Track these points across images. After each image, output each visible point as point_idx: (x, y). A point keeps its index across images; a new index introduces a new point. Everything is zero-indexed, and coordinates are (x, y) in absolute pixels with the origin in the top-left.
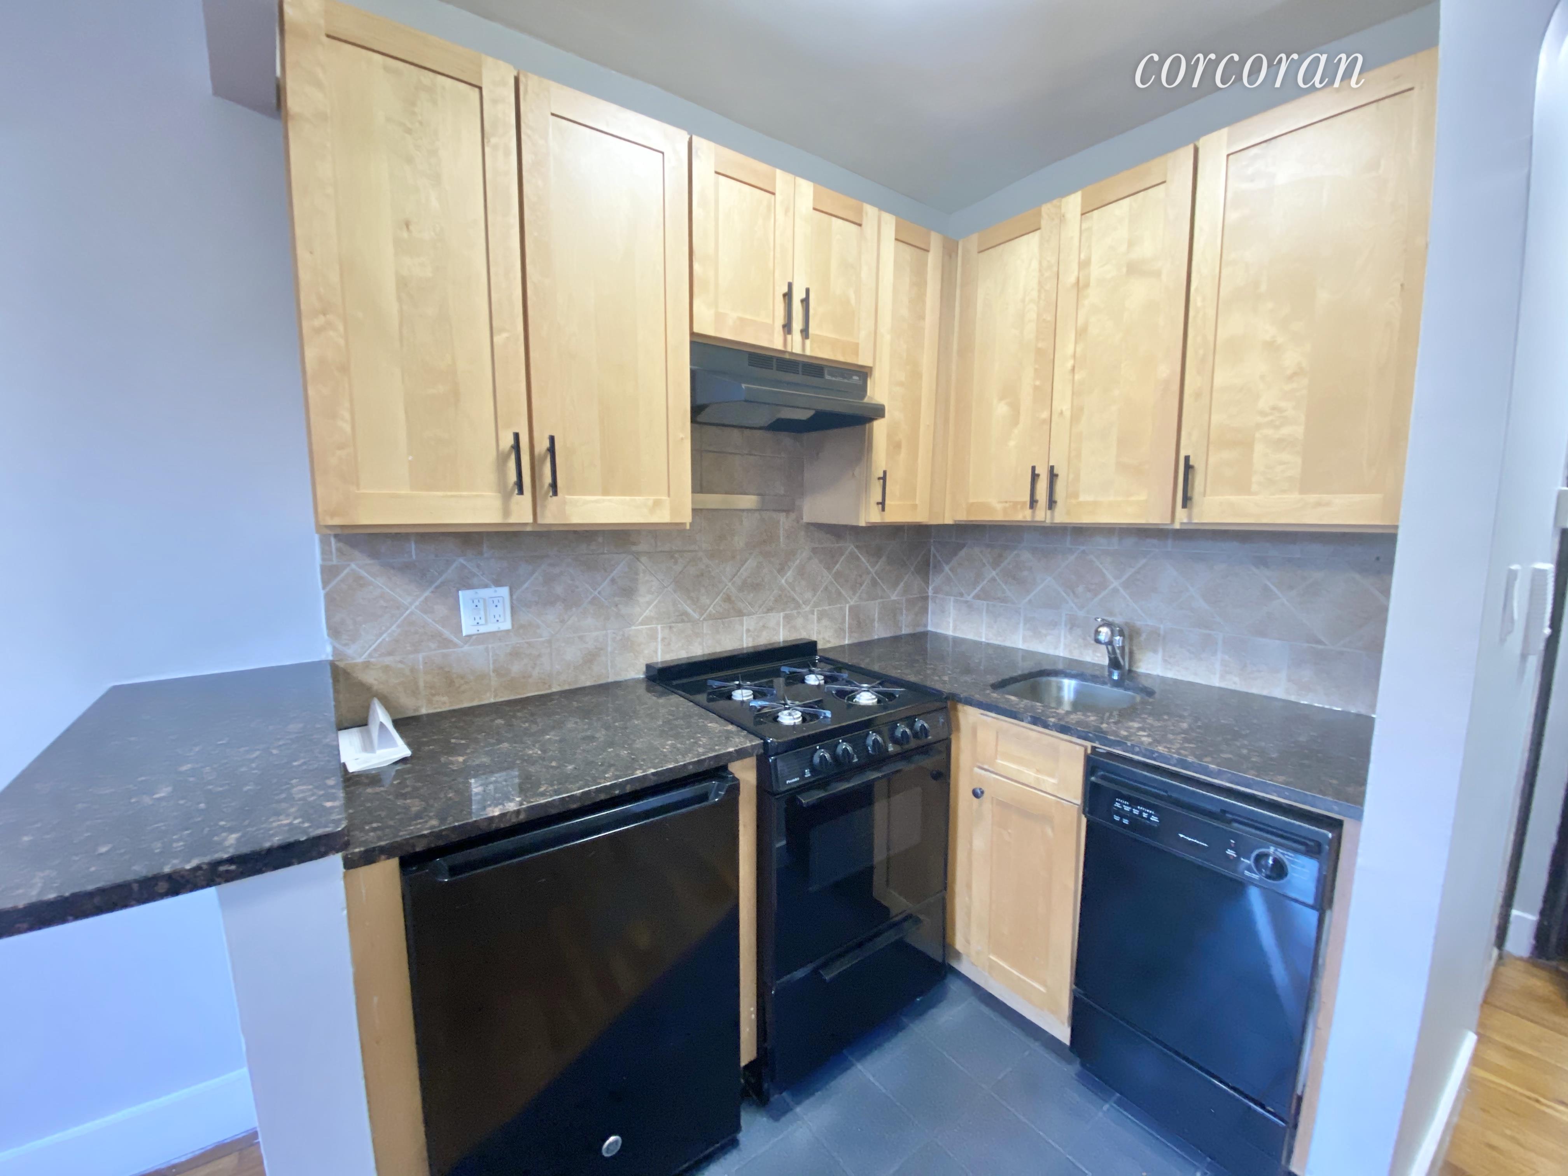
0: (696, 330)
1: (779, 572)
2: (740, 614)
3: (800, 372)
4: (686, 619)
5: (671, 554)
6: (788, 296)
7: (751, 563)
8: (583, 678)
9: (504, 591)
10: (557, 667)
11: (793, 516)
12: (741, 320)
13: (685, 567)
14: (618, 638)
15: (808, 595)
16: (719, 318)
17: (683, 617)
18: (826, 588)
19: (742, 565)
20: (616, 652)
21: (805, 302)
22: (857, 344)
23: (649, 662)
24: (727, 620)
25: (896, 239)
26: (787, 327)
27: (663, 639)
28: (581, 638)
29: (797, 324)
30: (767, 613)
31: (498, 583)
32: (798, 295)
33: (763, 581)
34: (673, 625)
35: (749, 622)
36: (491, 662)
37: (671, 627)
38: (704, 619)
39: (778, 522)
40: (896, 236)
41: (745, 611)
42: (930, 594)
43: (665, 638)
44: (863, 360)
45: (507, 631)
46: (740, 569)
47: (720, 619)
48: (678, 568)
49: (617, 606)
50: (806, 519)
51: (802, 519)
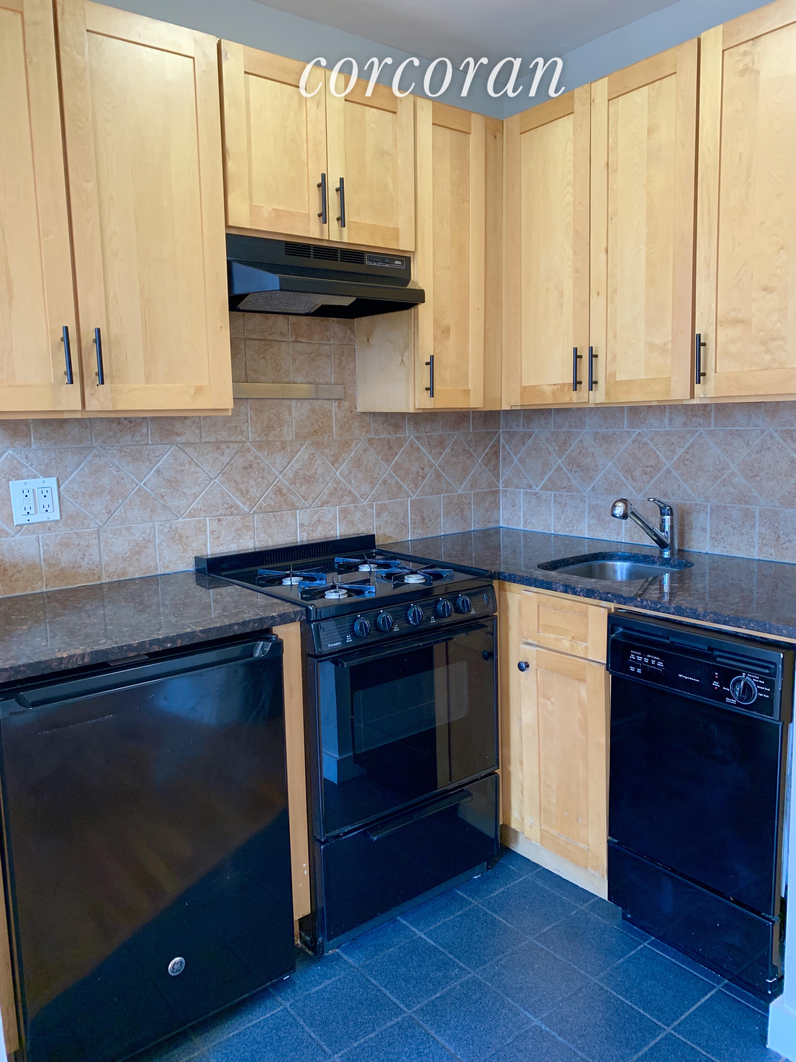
0: (230, 224)
1: (333, 463)
2: (293, 507)
3: (339, 259)
4: (236, 512)
5: (217, 445)
6: (322, 186)
7: (303, 454)
8: (131, 569)
9: (52, 482)
10: (106, 558)
11: (346, 404)
12: (276, 211)
13: (232, 458)
14: (166, 530)
15: (365, 488)
16: (254, 210)
17: (232, 509)
18: (385, 482)
19: (293, 457)
20: (164, 544)
21: (340, 190)
22: (397, 230)
23: (199, 555)
24: (279, 513)
25: (433, 124)
26: (323, 216)
27: (212, 532)
28: (128, 529)
29: (333, 213)
30: (321, 506)
31: (46, 474)
32: (332, 184)
33: (316, 473)
34: (222, 517)
35: (302, 516)
36: (42, 552)
37: (219, 520)
38: (255, 512)
39: (330, 411)
40: (433, 121)
41: (298, 504)
42: (501, 489)
43: (214, 531)
44: (405, 244)
45: (57, 521)
46: (291, 460)
47: (271, 512)
48: (226, 459)
49: (163, 497)
50: (360, 409)
51: (356, 408)
